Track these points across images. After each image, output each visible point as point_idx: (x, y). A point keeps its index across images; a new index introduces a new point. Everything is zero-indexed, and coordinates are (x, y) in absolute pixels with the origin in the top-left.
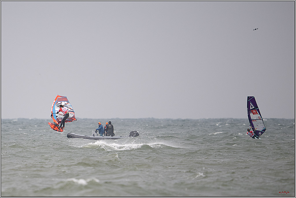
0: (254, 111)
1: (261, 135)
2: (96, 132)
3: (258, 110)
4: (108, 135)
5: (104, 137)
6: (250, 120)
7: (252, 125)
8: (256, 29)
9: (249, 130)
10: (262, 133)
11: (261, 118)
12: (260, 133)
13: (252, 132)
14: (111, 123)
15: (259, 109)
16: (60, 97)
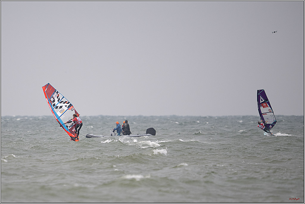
0: (264, 105)
1: (272, 128)
2: (114, 132)
3: (269, 103)
4: (125, 134)
6: (261, 114)
7: (262, 118)
10: (273, 126)
12: (270, 126)
16: (46, 89)
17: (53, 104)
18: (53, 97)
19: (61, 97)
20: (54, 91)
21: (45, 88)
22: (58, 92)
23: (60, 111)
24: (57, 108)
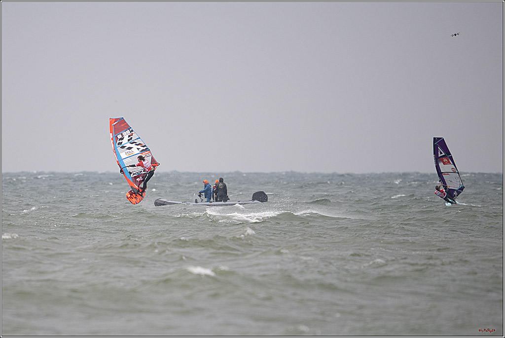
0: (445, 160)
1: (457, 196)
2: (200, 196)
3: (451, 158)
4: (218, 199)
5: (213, 203)
6: (440, 174)
7: (442, 180)
8: (455, 35)
9: (438, 189)
10: (459, 193)
11: (455, 171)
12: (455, 193)
13: (442, 192)
14: (223, 181)
15: (452, 156)
16: (116, 123)
17: (118, 142)
18: (122, 134)
19: (134, 137)
20: (128, 127)
21: (114, 121)
22: (132, 131)
23: (127, 152)
24: (123, 147)
